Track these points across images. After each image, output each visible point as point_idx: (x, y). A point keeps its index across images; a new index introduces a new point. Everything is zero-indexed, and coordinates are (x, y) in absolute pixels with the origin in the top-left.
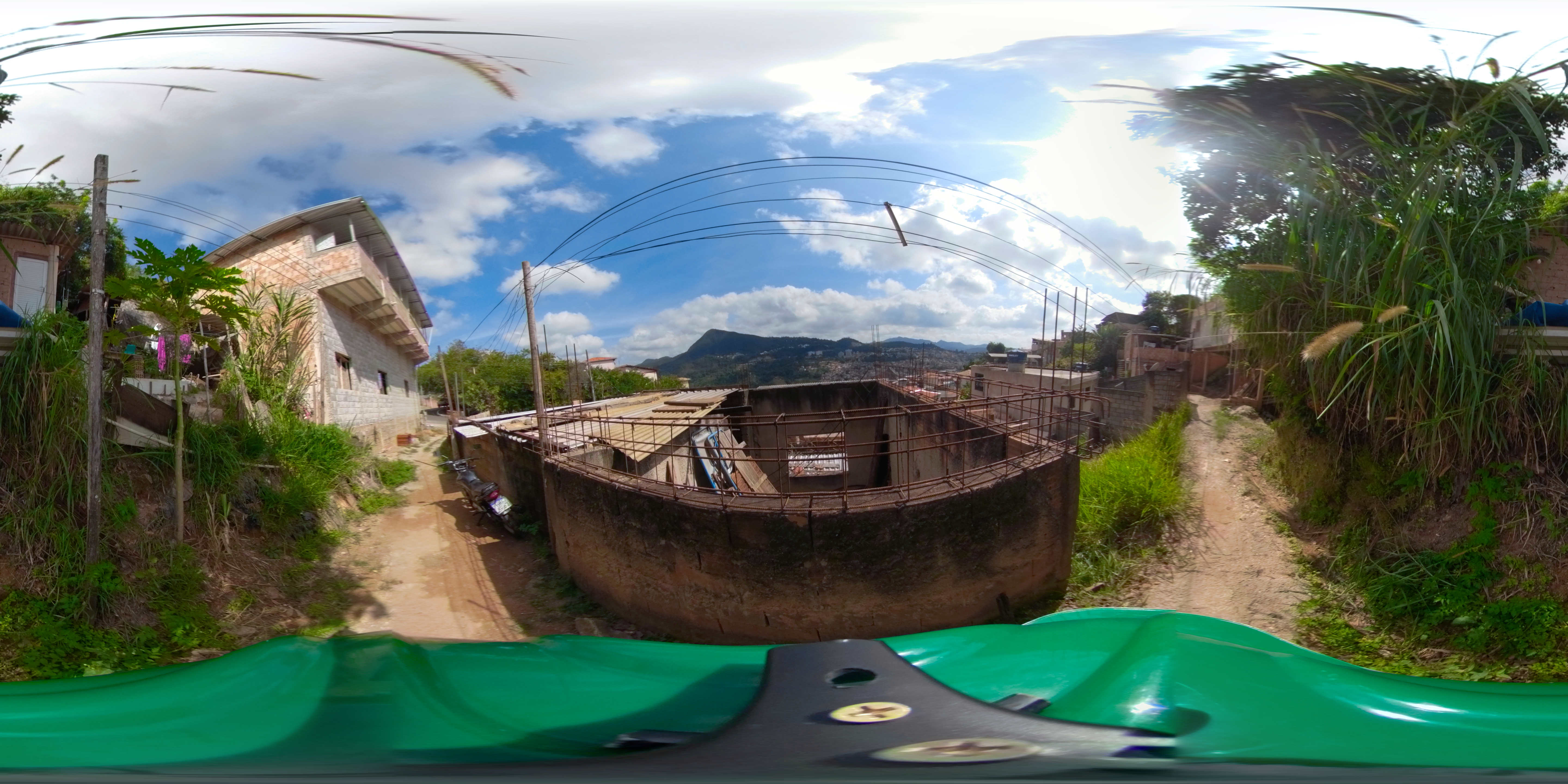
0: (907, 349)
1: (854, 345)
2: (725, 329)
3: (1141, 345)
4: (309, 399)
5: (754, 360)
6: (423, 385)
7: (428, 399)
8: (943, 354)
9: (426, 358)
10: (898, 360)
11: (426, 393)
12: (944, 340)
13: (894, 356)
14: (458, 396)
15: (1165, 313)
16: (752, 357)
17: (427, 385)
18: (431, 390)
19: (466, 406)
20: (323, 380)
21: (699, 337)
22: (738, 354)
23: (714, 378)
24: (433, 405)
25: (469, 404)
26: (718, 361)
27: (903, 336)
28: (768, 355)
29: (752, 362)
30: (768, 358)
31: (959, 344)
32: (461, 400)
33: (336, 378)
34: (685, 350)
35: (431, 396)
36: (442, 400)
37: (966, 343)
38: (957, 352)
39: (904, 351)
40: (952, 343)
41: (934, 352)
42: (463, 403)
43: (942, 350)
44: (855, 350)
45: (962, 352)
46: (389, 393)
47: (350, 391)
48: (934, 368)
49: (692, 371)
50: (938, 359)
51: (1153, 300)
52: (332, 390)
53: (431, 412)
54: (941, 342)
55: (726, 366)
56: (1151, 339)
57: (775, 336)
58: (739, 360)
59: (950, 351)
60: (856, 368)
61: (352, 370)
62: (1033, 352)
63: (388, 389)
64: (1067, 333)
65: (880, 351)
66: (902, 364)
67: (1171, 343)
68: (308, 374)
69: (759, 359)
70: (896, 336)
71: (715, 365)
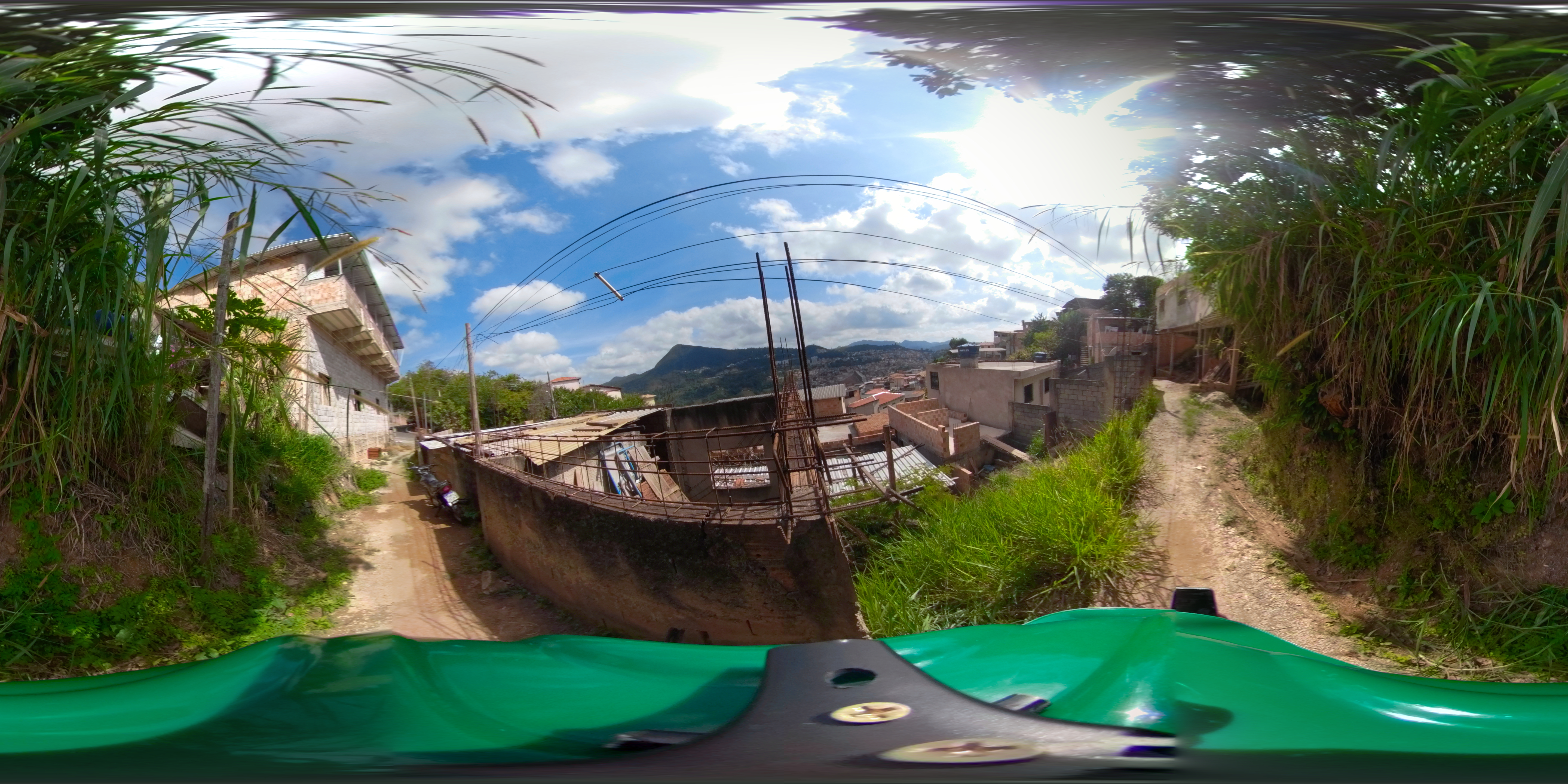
0: (872, 352)
1: (819, 351)
2: (691, 343)
3: (1102, 330)
4: (295, 414)
5: (721, 373)
6: (393, 403)
7: (398, 416)
8: (908, 354)
9: (397, 378)
10: (864, 364)
11: (395, 410)
12: (908, 339)
13: (860, 360)
14: (426, 415)
15: (1127, 296)
16: (719, 371)
17: (397, 403)
18: (401, 408)
19: (434, 424)
20: (307, 396)
21: (665, 353)
22: (705, 368)
23: (682, 393)
24: (402, 422)
25: (436, 422)
26: (685, 376)
27: (867, 339)
28: (735, 367)
29: (719, 375)
30: (735, 371)
31: (924, 342)
32: (428, 418)
33: (318, 395)
34: (652, 367)
35: (400, 413)
36: (411, 417)
37: (931, 341)
38: (922, 351)
39: (869, 354)
40: (917, 342)
41: (899, 353)
42: (431, 421)
43: (908, 350)
44: (821, 356)
45: (927, 350)
46: (362, 410)
47: (329, 408)
48: (900, 368)
49: (660, 387)
50: (904, 359)
51: (1113, 283)
52: (315, 406)
53: (401, 429)
54: (906, 342)
55: (693, 380)
56: (1112, 323)
57: (740, 348)
58: (706, 374)
59: (915, 350)
60: (823, 374)
61: (332, 390)
62: (996, 345)
63: (362, 406)
64: (1029, 324)
65: (846, 356)
66: (868, 367)
67: (1136, 326)
68: (294, 391)
69: (727, 372)
70: (860, 340)
71: (683, 380)
